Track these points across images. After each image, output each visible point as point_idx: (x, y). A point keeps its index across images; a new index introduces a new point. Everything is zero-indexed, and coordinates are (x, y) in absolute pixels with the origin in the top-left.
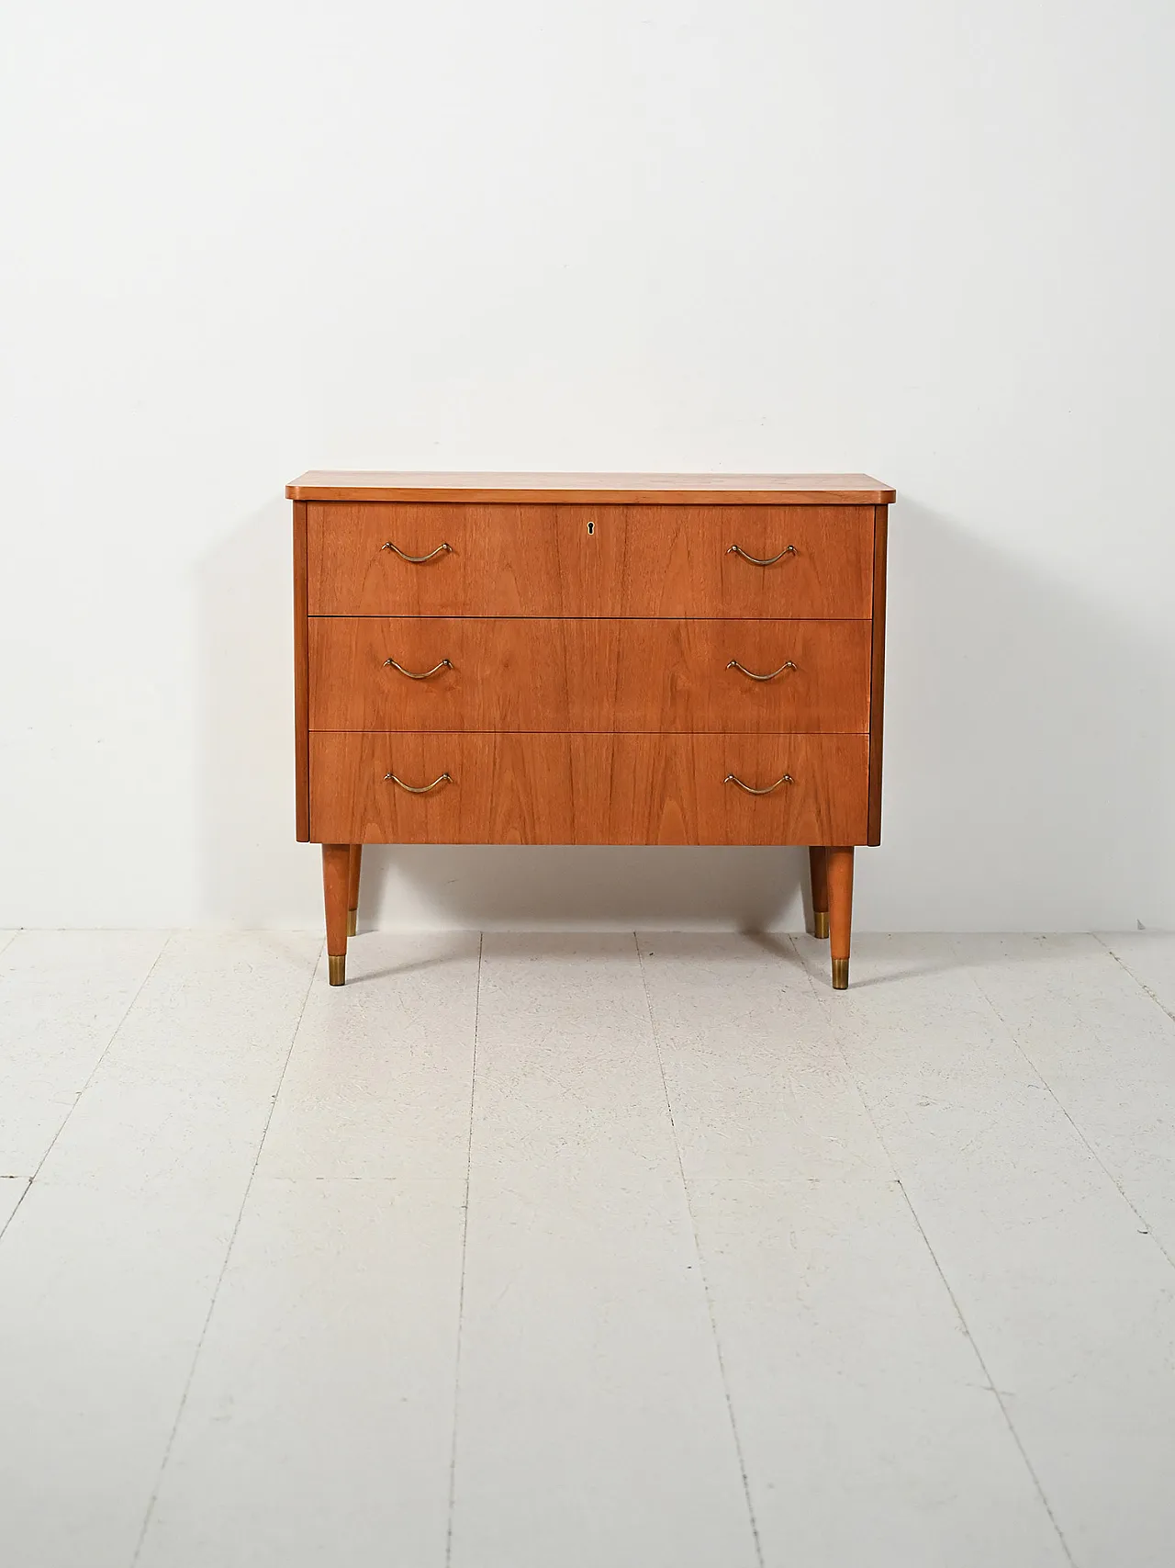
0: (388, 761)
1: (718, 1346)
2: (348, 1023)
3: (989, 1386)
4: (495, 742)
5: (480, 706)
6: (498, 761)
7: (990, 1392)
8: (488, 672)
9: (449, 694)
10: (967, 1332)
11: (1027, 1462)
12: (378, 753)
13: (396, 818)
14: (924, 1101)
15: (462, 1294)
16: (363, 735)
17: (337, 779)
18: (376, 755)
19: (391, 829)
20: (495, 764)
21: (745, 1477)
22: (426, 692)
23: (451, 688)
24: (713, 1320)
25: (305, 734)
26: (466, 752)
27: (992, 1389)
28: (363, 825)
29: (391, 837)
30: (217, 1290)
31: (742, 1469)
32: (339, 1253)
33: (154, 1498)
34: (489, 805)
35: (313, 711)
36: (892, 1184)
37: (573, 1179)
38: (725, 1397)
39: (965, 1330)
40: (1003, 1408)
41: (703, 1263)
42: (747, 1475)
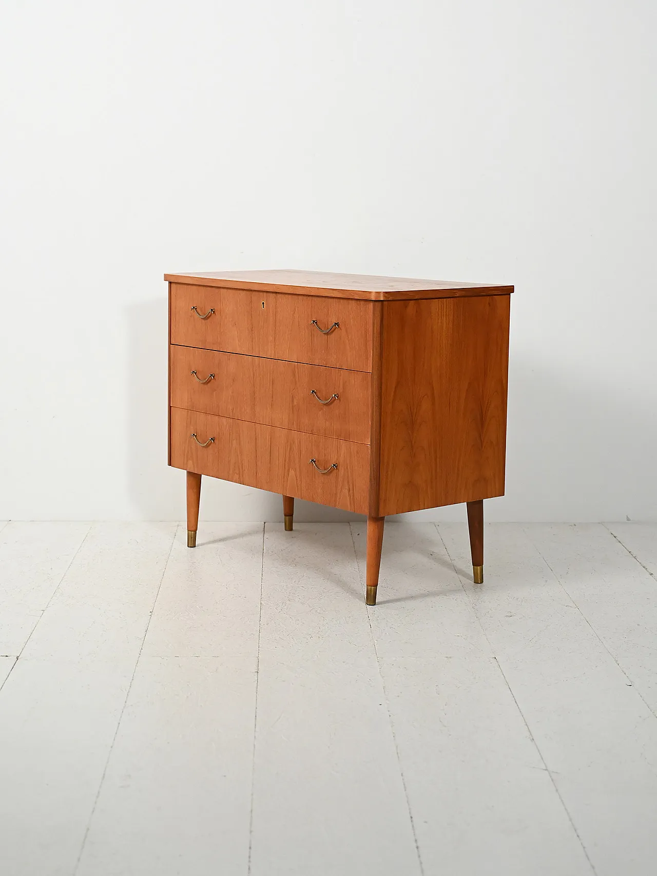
1: (397, 747)
2: (191, 572)
3: (545, 768)
4: (230, 423)
6: (231, 434)
7: (546, 772)
10: (533, 739)
11: (566, 809)
12: (192, 422)
14: (509, 614)
15: (256, 719)
16: (188, 411)
21: (411, 818)
24: (394, 733)
27: (546, 770)
30: (121, 717)
31: (410, 813)
32: (188, 697)
33: (88, 829)
35: (172, 395)
36: (491, 659)
37: (316, 656)
38: (401, 775)
39: (531, 738)
40: (552, 780)
41: (388, 702)
42: (412, 816)
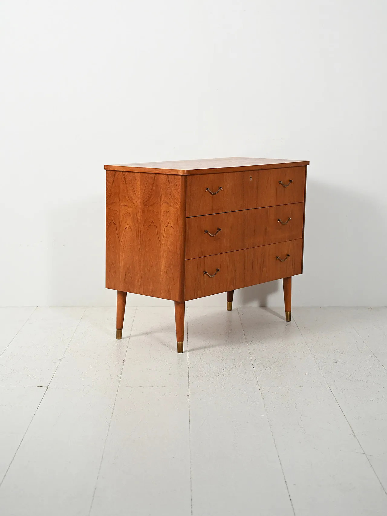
1: (274, 440)
3: (363, 453)
4: (228, 256)
6: (229, 262)
7: (364, 455)
10: (355, 435)
11: (377, 477)
14: (335, 361)
15: (190, 424)
24: (272, 432)
26: (222, 260)
27: (364, 454)
30: (110, 422)
31: (285, 479)
32: (149, 410)
33: (96, 488)
36: (327, 388)
37: (223, 386)
38: (278, 456)
39: (354, 435)
40: (368, 460)
41: (267, 413)
42: (286, 481)
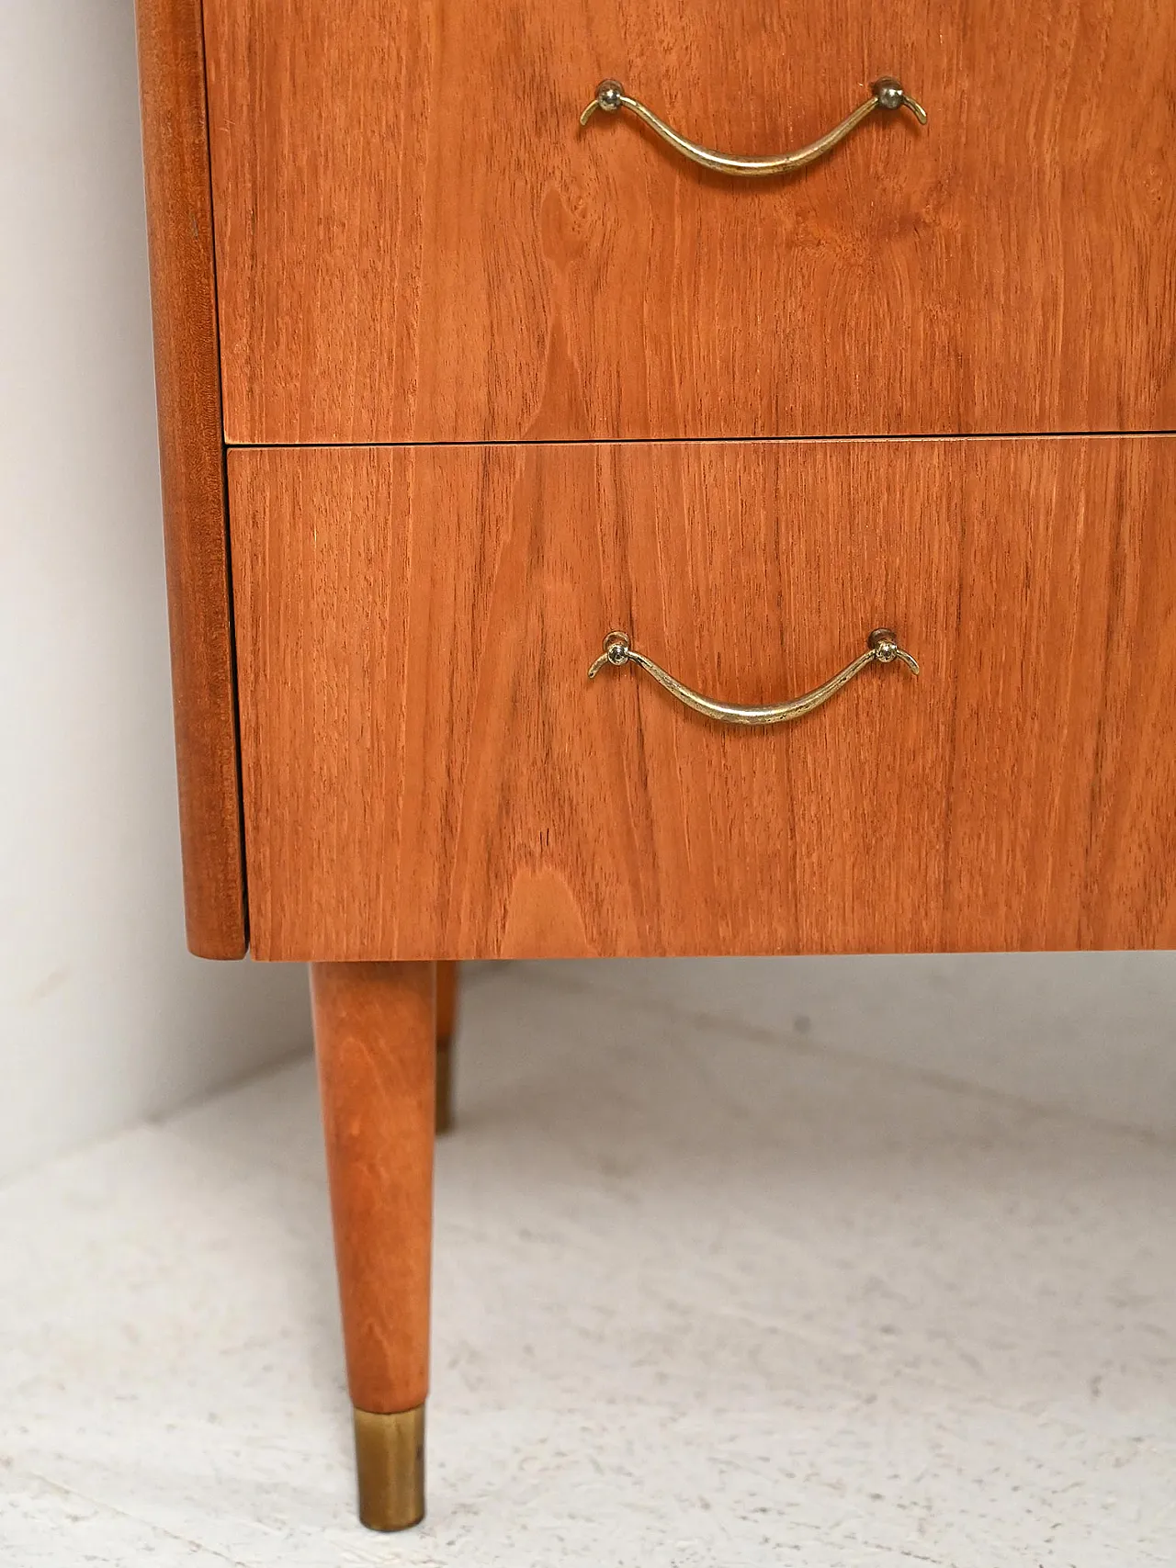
0: (608, 580)
4: (1121, 478)
5: (1049, 306)
6: (1132, 567)
8: (1094, 140)
9: (899, 255)
12: (561, 535)
13: (649, 838)
16: (487, 454)
17: (369, 671)
18: (551, 554)
19: (625, 888)
20: (1115, 581)
22: (790, 245)
23: (910, 223)
25: (209, 457)
26: (980, 533)
28: (495, 872)
29: (626, 927)
34: (1085, 775)
35: (240, 346)
